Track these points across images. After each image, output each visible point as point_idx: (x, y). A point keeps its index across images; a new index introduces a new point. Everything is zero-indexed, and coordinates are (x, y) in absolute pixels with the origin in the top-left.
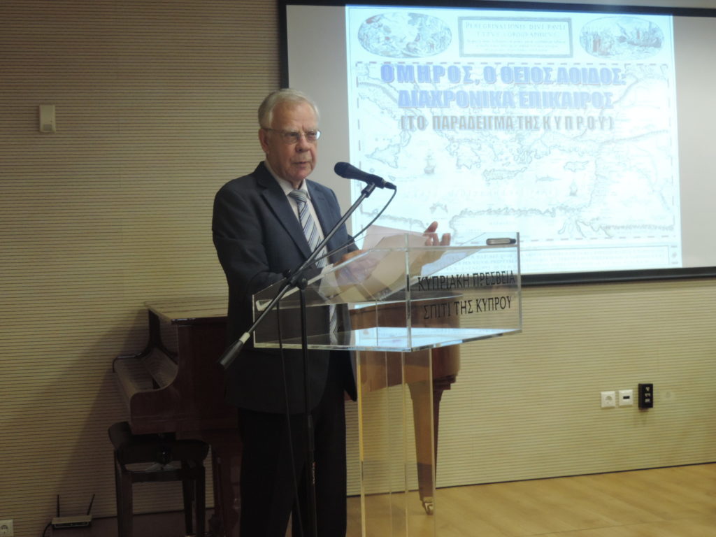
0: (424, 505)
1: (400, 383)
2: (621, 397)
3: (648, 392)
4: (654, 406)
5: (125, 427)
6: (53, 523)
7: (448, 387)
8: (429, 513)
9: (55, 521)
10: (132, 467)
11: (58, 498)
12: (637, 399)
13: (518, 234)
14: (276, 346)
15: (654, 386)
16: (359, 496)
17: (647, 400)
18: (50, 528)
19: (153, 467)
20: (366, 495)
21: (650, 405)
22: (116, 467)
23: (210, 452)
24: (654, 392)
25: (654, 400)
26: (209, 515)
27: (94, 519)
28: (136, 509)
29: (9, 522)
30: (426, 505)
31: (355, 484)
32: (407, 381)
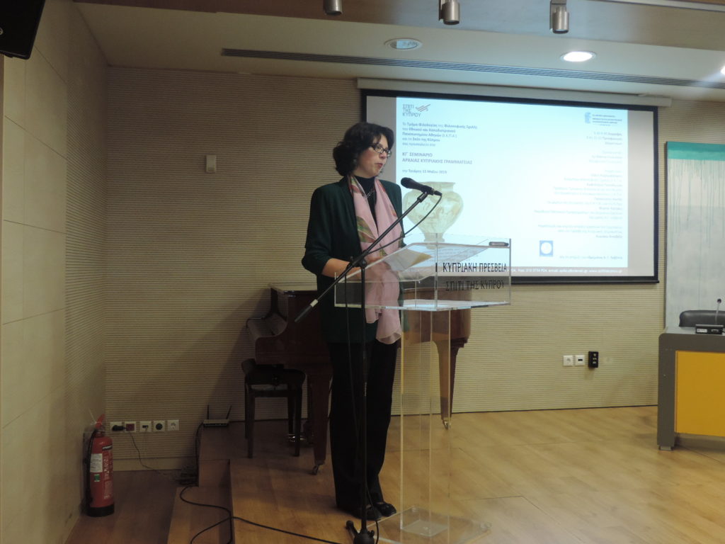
0: (444, 423)
1: (429, 340)
2: (577, 360)
3: (595, 357)
4: (599, 367)
5: (252, 361)
6: (204, 423)
7: (462, 346)
8: (447, 428)
9: (206, 422)
10: (255, 387)
11: (208, 408)
12: (587, 361)
13: (510, 240)
14: (344, 305)
15: (599, 353)
16: (400, 416)
17: (594, 363)
18: (202, 426)
19: (268, 387)
20: (404, 415)
21: (596, 366)
22: (245, 387)
23: (306, 380)
24: (599, 357)
25: (599, 363)
26: (303, 422)
27: (230, 422)
28: (257, 416)
29: (176, 421)
30: (446, 422)
31: (398, 408)
32: (433, 340)
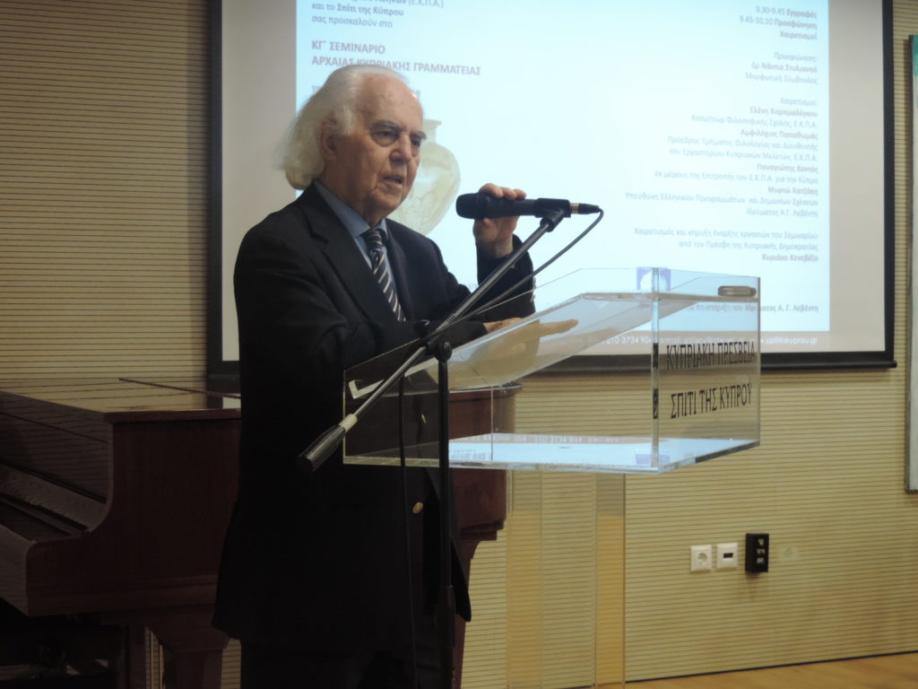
2: (720, 555)
3: (761, 547)
4: (770, 570)
7: (492, 537)
12: (744, 557)
15: (770, 537)
17: (760, 560)
21: (764, 568)
24: (770, 546)
25: (770, 560)
